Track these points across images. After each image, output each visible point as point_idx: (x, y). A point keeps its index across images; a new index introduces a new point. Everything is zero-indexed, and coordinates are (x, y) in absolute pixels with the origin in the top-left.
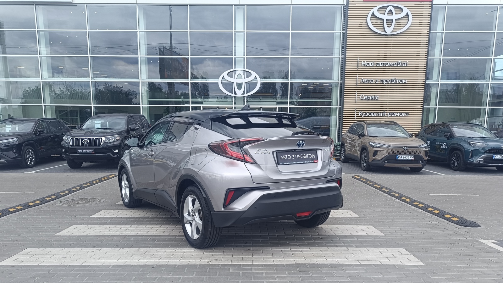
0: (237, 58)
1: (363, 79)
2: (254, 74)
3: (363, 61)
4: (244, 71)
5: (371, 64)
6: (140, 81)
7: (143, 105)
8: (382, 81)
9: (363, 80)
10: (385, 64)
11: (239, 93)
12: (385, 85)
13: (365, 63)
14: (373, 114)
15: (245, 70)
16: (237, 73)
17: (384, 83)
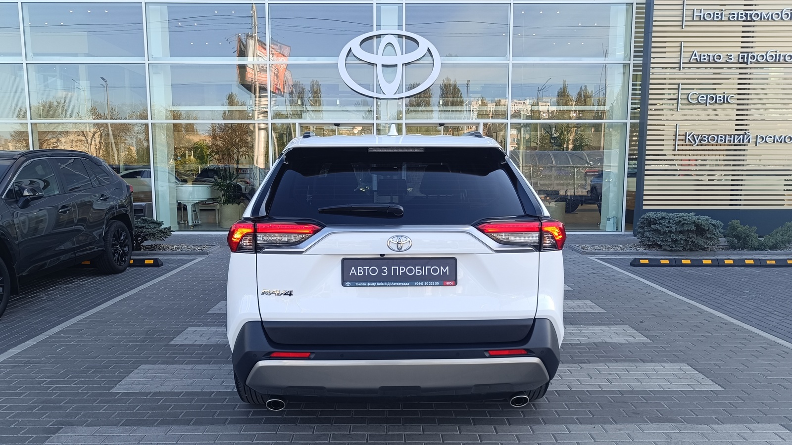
0: (382, 7)
1: (695, 52)
2: (425, 43)
3: (696, 8)
4: (400, 36)
5: (715, 16)
6: (147, 62)
7: (153, 121)
8: (743, 58)
9: (695, 55)
10: (751, 16)
11: (390, 89)
12: (751, 68)
13: (702, 14)
14: (719, 139)
15: (404, 33)
16: (384, 40)
17: (747, 63)
